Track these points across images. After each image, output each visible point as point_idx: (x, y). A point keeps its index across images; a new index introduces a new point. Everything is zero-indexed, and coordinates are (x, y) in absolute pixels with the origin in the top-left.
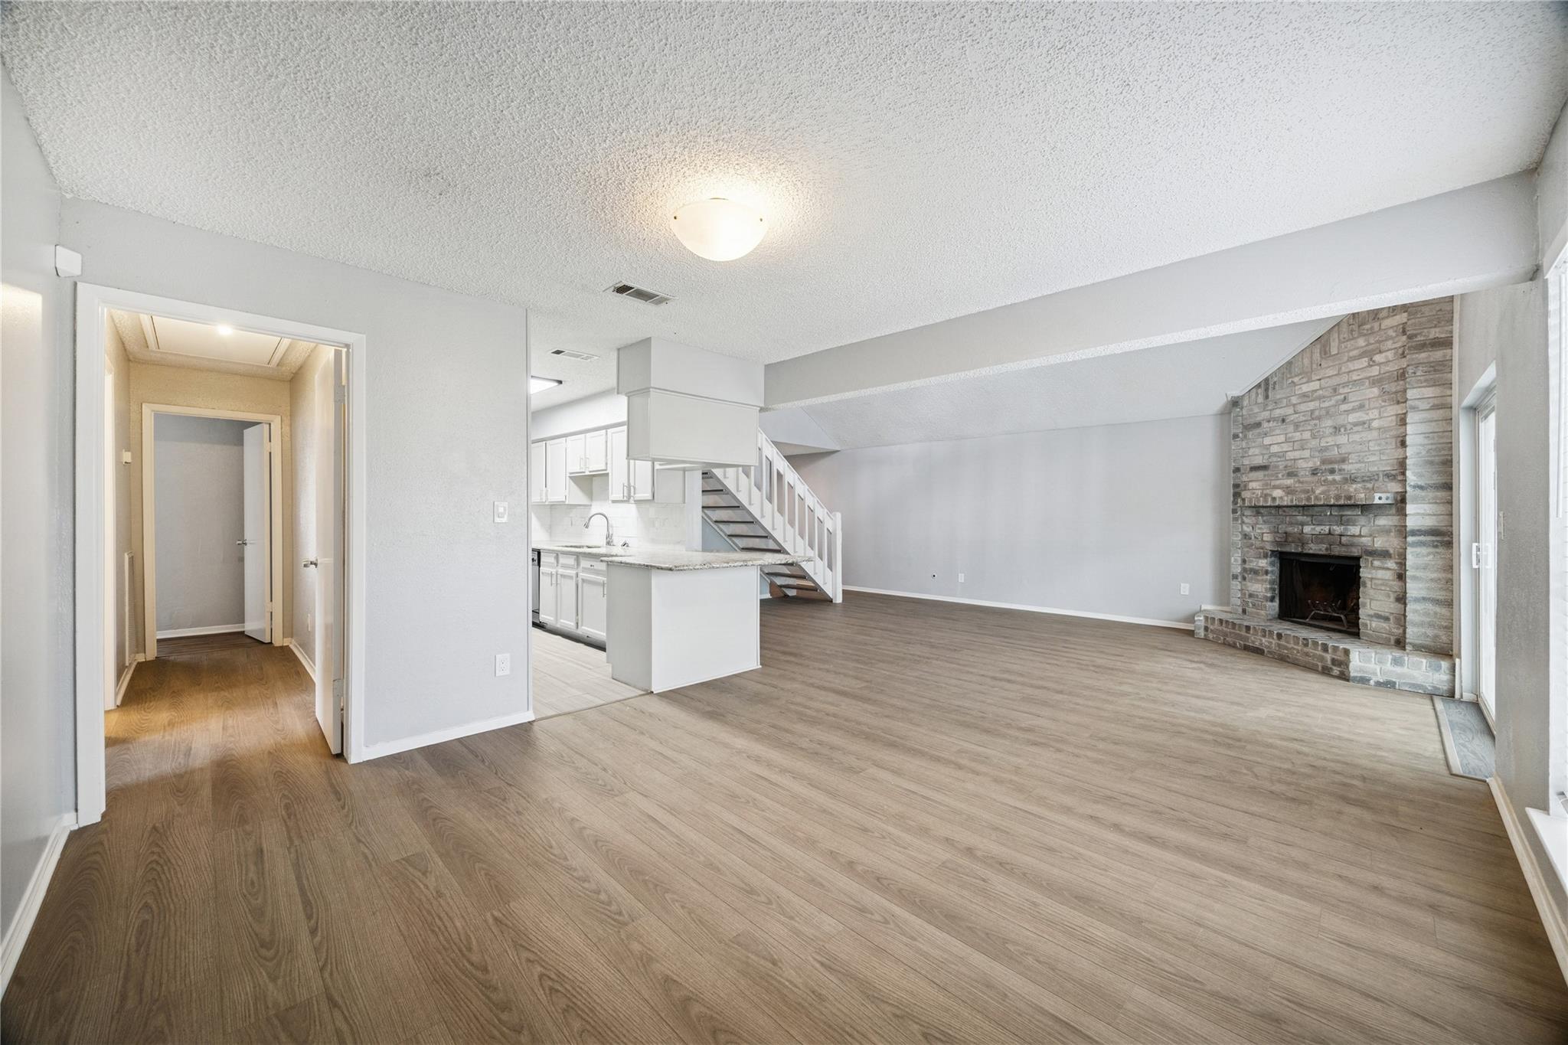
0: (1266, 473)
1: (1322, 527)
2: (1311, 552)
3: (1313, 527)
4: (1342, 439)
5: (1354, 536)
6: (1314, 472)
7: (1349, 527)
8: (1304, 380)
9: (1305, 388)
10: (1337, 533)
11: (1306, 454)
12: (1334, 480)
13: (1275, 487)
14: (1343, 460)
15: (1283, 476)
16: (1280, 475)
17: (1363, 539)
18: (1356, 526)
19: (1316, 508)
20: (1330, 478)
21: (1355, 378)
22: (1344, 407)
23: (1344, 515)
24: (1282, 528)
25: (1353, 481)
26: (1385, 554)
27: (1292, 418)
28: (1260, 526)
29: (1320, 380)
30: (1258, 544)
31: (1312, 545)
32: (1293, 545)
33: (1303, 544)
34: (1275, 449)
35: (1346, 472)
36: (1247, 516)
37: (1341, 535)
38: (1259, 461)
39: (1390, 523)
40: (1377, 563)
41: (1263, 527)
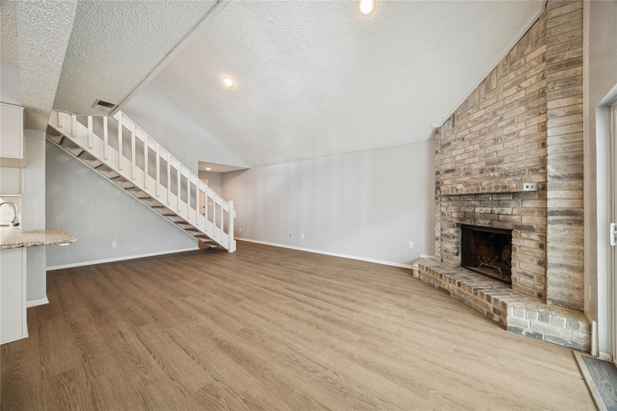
0: (453, 174)
1: (487, 208)
2: (480, 225)
3: (481, 208)
4: (499, 147)
5: (507, 215)
6: (482, 171)
7: (504, 208)
8: (475, 110)
9: (476, 116)
10: (496, 212)
11: (477, 159)
12: (494, 176)
13: (459, 183)
14: (500, 162)
15: (463, 175)
16: (461, 175)
17: (514, 218)
18: (509, 207)
19: (483, 196)
20: (491, 174)
21: (508, 102)
22: (500, 124)
23: (501, 200)
24: (463, 209)
25: (507, 175)
26: (530, 229)
27: (468, 137)
28: (450, 208)
29: (485, 108)
30: (449, 219)
31: (480, 220)
32: (469, 220)
33: (475, 220)
34: (458, 158)
35: (502, 170)
36: (443, 202)
37: (499, 214)
38: (449, 167)
39: (534, 206)
40: (524, 235)
41: (452, 208)
